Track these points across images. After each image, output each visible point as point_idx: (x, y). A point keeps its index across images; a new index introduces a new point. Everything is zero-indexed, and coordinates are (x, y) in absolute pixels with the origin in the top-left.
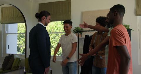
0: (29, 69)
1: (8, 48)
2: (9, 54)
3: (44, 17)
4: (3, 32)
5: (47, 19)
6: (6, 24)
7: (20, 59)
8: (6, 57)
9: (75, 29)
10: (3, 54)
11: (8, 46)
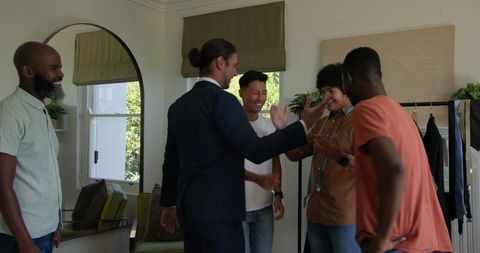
0: (147, 228)
1: (96, 162)
2: (97, 181)
3: (220, 59)
4: (79, 112)
5: (227, 64)
6: (88, 87)
7: (125, 198)
8: (83, 188)
9: (296, 100)
10: (81, 178)
11: (96, 153)
